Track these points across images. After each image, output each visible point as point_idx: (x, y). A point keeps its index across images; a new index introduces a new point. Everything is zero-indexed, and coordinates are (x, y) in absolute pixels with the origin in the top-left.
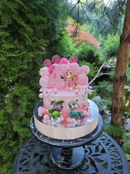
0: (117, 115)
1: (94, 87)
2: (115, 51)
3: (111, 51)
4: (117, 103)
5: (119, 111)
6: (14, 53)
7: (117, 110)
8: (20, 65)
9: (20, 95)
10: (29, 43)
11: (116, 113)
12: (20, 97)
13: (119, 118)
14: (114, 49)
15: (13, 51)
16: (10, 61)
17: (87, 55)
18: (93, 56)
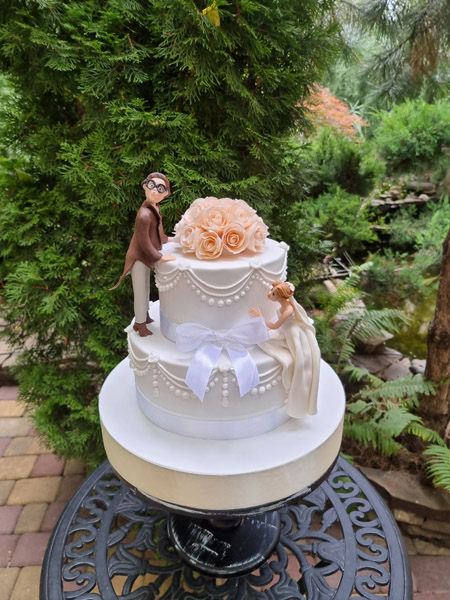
0: (446, 355)
1: (347, 270)
11: (446, 348)
14: (408, 147)
17: (336, 167)
18: (357, 171)
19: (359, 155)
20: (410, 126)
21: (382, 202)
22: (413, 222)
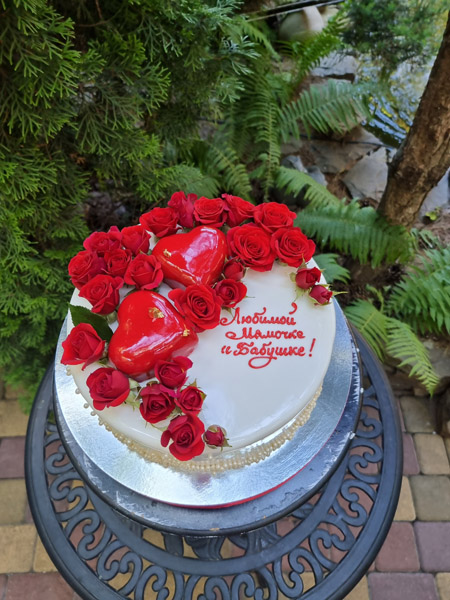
0: (407, 196)
4: (422, 153)
5: (420, 183)
7: (416, 181)
11: (409, 189)
13: (411, 205)
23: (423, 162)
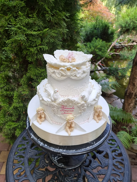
0: (130, 100)
1: (103, 68)
2: (130, 27)
3: (125, 27)
4: (132, 89)
5: (133, 96)
6: (32, 29)
7: (132, 96)
8: (39, 45)
9: (35, 78)
10: (49, 18)
11: (130, 98)
12: (35, 79)
13: (132, 103)
14: (129, 25)
15: (31, 27)
16: (29, 40)
17: (100, 31)
18: (108, 32)
19: (109, 26)
20: (129, 17)
21: (120, 45)
22: (128, 52)
23: (133, 90)
